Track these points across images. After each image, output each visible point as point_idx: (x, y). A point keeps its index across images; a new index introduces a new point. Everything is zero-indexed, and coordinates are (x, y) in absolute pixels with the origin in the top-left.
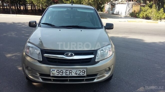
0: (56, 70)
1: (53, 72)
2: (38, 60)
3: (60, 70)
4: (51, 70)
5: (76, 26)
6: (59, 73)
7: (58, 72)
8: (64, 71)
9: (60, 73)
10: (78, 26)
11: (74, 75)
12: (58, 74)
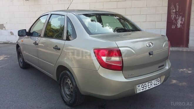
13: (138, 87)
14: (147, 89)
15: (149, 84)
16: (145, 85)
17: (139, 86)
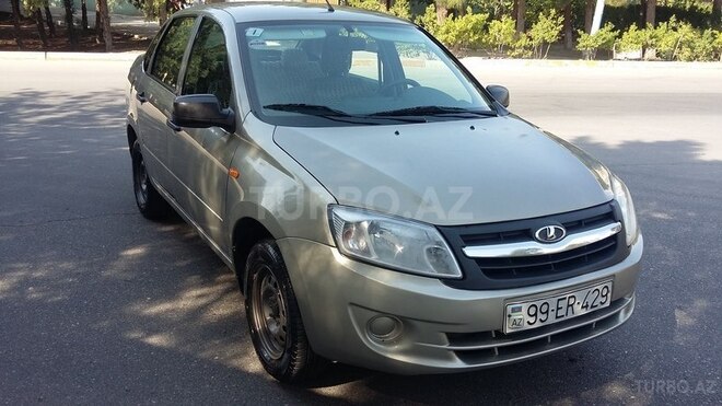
0: (525, 307)
1: (516, 316)
2: (440, 278)
3: (538, 304)
4: (509, 308)
5: (425, 108)
6: (536, 315)
7: (532, 311)
8: (553, 303)
9: (540, 316)
10: (436, 108)
11: (579, 311)
12: (532, 320)
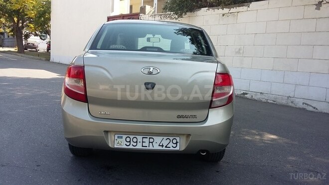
13: (118, 137)
14: (139, 147)
15: (146, 140)
16: (135, 140)
17: (122, 137)
